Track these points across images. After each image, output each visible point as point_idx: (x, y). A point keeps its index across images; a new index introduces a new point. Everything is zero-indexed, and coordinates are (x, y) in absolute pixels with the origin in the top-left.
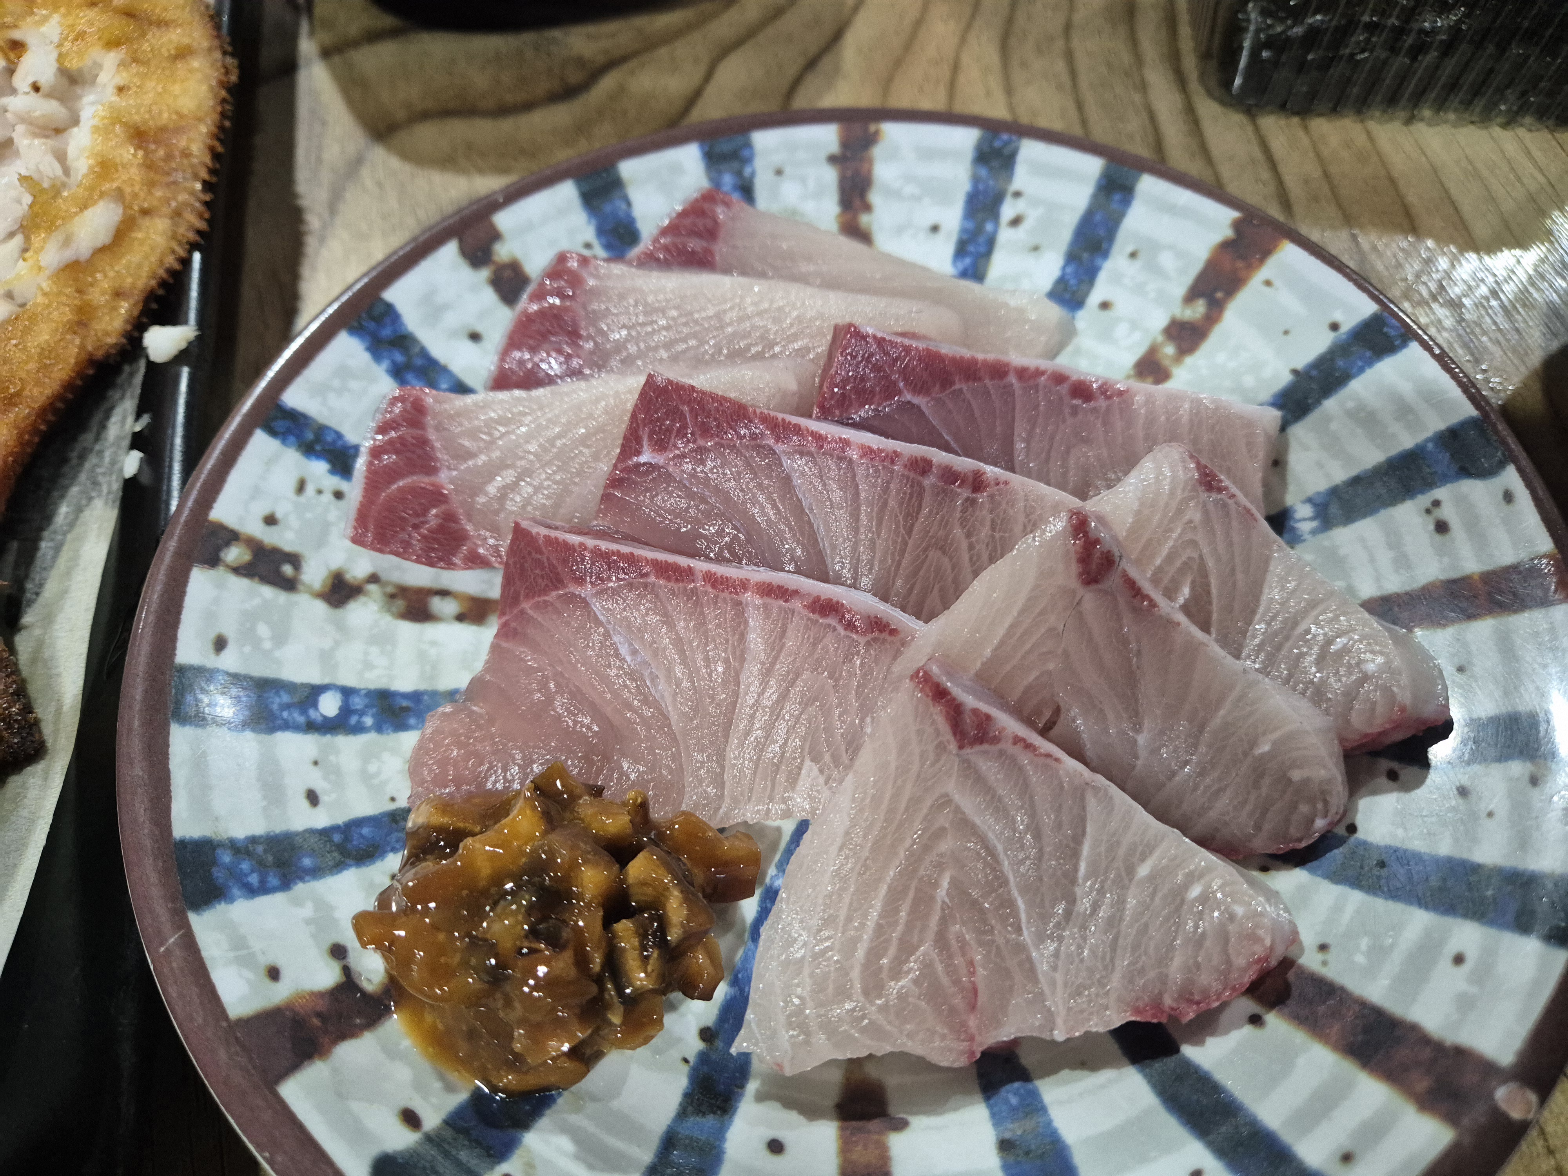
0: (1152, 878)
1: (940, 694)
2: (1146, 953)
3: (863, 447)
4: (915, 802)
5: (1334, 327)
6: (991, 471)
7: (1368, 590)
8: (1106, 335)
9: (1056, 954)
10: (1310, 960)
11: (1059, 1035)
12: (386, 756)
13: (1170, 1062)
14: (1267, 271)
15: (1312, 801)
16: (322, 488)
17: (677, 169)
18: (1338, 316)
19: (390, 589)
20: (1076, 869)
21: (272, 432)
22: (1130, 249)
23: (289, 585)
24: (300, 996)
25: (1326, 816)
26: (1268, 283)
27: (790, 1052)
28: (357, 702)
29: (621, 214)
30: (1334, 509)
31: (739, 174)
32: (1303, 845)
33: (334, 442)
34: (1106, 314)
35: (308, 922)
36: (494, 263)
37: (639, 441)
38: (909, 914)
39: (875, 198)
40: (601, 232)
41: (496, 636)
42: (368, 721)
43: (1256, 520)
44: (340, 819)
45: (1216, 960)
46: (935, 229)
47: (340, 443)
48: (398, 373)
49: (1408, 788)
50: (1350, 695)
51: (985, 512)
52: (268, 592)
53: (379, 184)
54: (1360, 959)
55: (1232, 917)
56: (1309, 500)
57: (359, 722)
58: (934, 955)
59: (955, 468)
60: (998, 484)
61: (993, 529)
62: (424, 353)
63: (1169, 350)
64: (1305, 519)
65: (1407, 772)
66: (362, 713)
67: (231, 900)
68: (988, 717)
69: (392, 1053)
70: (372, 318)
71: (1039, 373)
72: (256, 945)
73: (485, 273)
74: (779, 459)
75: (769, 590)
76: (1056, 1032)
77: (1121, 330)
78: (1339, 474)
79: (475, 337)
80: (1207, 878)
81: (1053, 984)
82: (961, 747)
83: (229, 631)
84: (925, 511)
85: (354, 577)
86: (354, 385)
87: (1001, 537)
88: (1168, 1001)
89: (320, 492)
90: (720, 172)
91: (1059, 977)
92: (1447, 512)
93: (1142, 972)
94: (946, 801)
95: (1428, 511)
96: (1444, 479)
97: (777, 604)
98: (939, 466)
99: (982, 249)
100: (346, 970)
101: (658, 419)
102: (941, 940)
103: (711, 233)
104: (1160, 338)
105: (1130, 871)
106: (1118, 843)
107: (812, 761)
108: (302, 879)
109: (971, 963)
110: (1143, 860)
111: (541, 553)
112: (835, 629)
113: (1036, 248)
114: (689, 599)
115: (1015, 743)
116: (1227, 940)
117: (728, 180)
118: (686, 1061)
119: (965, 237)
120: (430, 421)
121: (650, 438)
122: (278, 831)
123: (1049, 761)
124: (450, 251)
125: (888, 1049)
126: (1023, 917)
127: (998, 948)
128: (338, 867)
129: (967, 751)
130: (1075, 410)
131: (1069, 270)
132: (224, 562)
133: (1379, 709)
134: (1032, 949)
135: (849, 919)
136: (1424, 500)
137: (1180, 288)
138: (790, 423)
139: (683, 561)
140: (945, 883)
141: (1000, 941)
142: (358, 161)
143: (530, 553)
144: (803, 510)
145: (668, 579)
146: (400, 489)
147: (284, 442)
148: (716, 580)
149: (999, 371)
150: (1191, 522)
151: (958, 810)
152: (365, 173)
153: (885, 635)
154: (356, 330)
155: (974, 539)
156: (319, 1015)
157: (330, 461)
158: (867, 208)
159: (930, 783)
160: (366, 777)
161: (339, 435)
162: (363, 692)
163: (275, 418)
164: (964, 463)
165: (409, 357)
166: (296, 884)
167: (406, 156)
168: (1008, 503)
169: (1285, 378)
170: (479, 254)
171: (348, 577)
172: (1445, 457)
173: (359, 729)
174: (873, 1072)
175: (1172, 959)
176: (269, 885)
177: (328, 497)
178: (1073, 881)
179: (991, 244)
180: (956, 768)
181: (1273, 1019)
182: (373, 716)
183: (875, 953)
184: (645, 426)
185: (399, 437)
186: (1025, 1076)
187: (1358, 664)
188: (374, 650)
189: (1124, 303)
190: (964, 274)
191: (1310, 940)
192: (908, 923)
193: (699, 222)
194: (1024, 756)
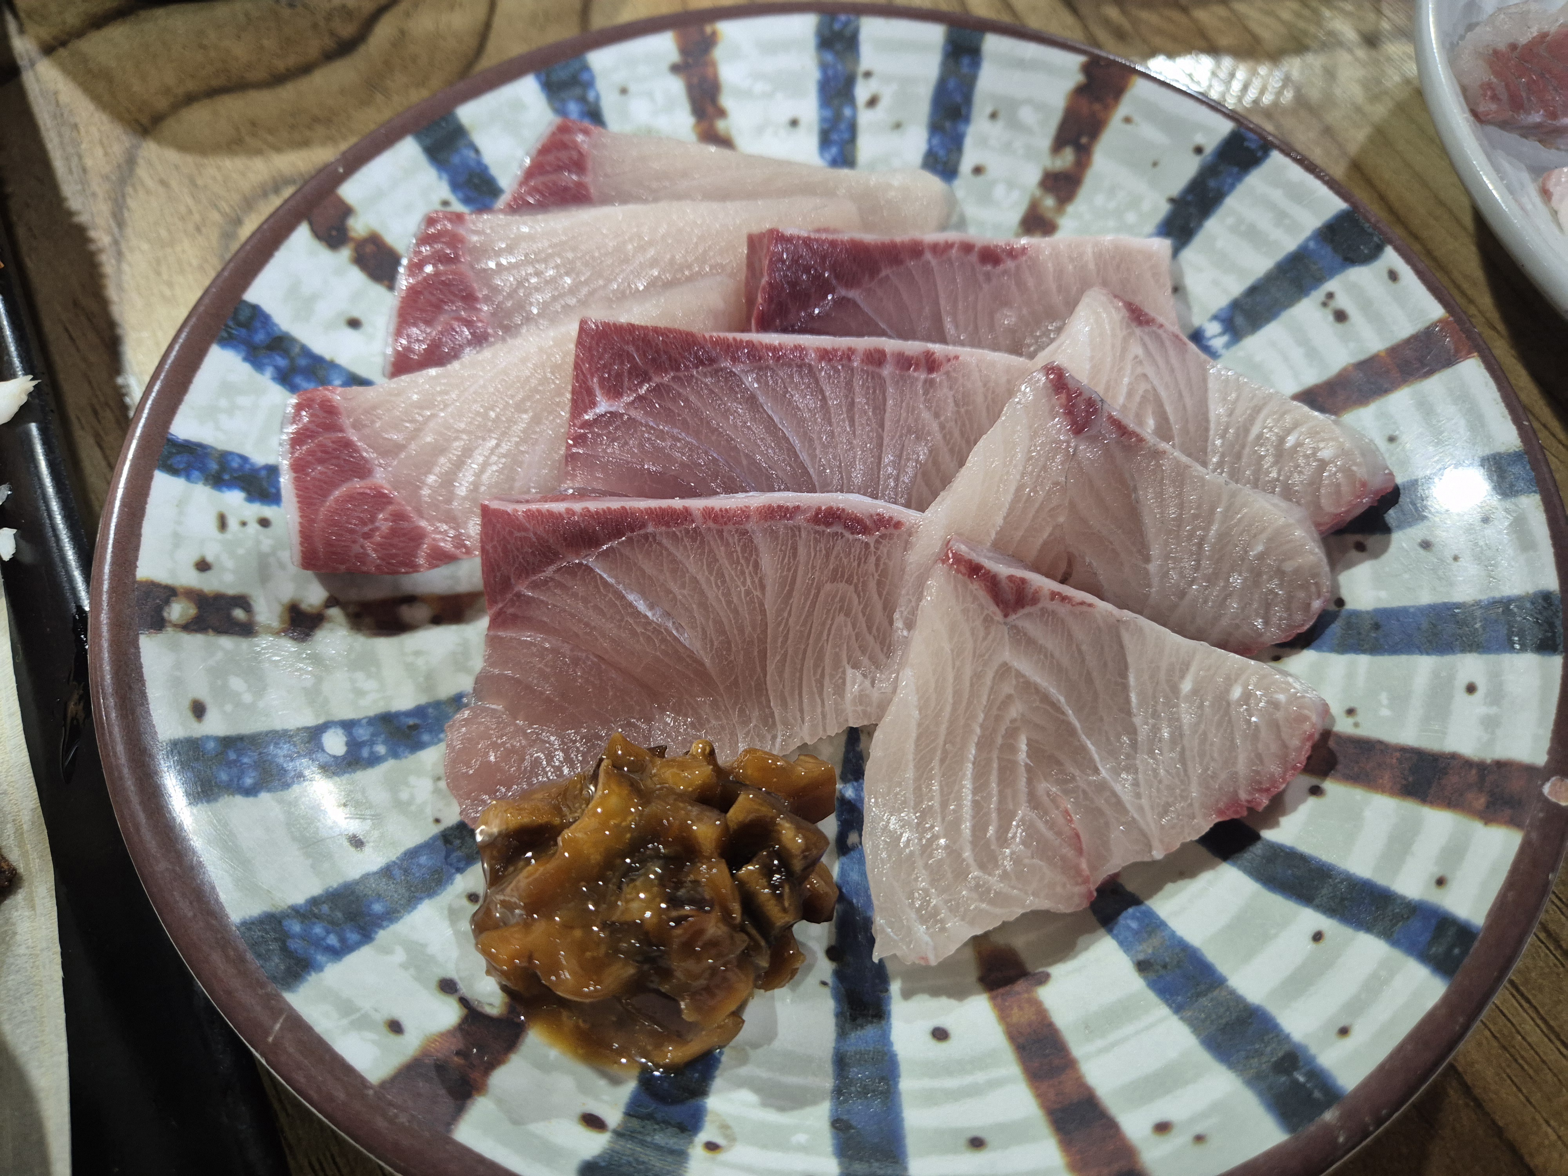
0: (1195, 692)
1: (974, 570)
2: (1213, 759)
3: (818, 350)
4: (977, 676)
5: (1199, 150)
6: (936, 348)
7: (1291, 386)
8: (985, 198)
9: (1136, 784)
10: (1344, 726)
11: (1158, 854)
12: (412, 779)
13: (1257, 849)
14: (1124, 108)
15: (1305, 586)
16: (246, 520)
17: (518, 106)
18: (1199, 139)
19: (351, 609)
20: (1128, 701)
21: (173, 471)
22: (989, 110)
23: (247, 630)
24: (432, 1040)
25: (1319, 596)
26: (1128, 120)
27: (931, 943)
28: (363, 733)
29: (472, 164)
30: (1239, 320)
31: (583, 100)
32: (1306, 627)
33: (241, 467)
34: (980, 179)
35: (405, 966)
36: (352, 239)
37: (590, 392)
38: (998, 785)
39: (727, 101)
40: (455, 186)
41: (489, 628)
42: (381, 749)
43: (1185, 344)
44: (392, 854)
45: (1274, 748)
46: (794, 123)
47: (248, 466)
48: (285, 379)
49: (1376, 555)
50: (1315, 482)
51: (945, 390)
52: (226, 642)
53: (163, 183)
54: (1385, 712)
55: (1276, 705)
56: (1215, 318)
57: (372, 753)
58: (1033, 815)
59: (907, 353)
60: (949, 360)
61: (957, 404)
62: (306, 352)
63: (1049, 202)
64: (1215, 336)
65: (1371, 541)
66: (372, 743)
67: (320, 968)
68: (1023, 581)
69: (544, 1066)
70: (240, 324)
71: (948, 246)
72: (366, 1005)
73: (345, 253)
74: (741, 379)
75: (771, 513)
76: (1154, 853)
77: (999, 191)
78: (1236, 288)
79: (354, 323)
80: (1244, 677)
81: (1141, 809)
82: (1006, 616)
83: (203, 694)
84: (890, 402)
85: (310, 606)
86: (243, 401)
87: (967, 412)
88: (1243, 796)
89: (244, 524)
90: (563, 102)
91: (1144, 801)
92: (1342, 301)
93: (1214, 776)
94: (1005, 670)
95: (1325, 305)
96: (1331, 273)
97: (781, 526)
98: (893, 354)
99: (846, 136)
100: (464, 1002)
101: (604, 366)
102: (1034, 801)
103: (579, 164)
104: (1038, 193)
105: (1175, 689)
106: (1158, 667)
107: (853, 668)
108: (381, 927)
109: (1067, 812)
110: (1182, 677)
111: (526, 530)
112: (842, 536)
113: (898, 126)
114: (694, 540)
115: (1052, 599)
116: (1278, 727)
117: (573, 108)
118: (824, 983)
119: (826, 126)
120: (346, 421)
121: (602, 387)
122: (335, 885)
123: (1084, 608)
124: (302, 235)
125: (1020, 911)
126: (1096, 757)
127: (1084, 792)
128: (412, 901)
129: (1013, 617)
130: (988, 277)
131: (935, 141)
132: (170, 622)
133: (1345, 489)
134: (1113, 784)
135: (944, 804)
136: (1318, 294)
137: (1044, 141)
138: (741, 341)
139: (677, 503)
140: (1024, 747)
141: (1083, 785)
142: (131, 161)
143: (511, 533)
144: (775, 426)
145: (667, 524)
146: (337, 500)
147: (188, 478)
148: (716, 516)
149: (916, 250)
150: (1136, 357)
151: (1019, 674)
152: (142, 171)
153: (891, 530)
154: (227, 341)
155: (942, 418)
156: (458, 1053)
157: (243, 489)
158: (722, 113)
159: (986, 657)
160: (401, 806)
161: (244, 459)
162: (364, 721)
163: (170, 455)
164: (913, 347)
165: (292, 360)
166: (376, 933)
167: (183, 147)
168: (963, 376)
169: (1164, 208)
170: (334, 233)
171: (304, 606)
172: (1327, 251)
173: (374, 761)
174: (1000, 940)
175: (1236, 758)
176: (350, 942)
177: (253, 528)
178: (1129, 713)
179: (853, 128)
180: (1007, 636)
181: (1329, 786)
182: (384, 743)
183: (979, 828)
184: (592, 376)
185: (318, 445)
186: (1136, 901)
187: (1314, 454)
188: (360, 676)
189: (995, 164)
190: (835, 163)
191: (1337, 709)
192: (1001, 793)
193: (564, 155)
194: (1062, 610)
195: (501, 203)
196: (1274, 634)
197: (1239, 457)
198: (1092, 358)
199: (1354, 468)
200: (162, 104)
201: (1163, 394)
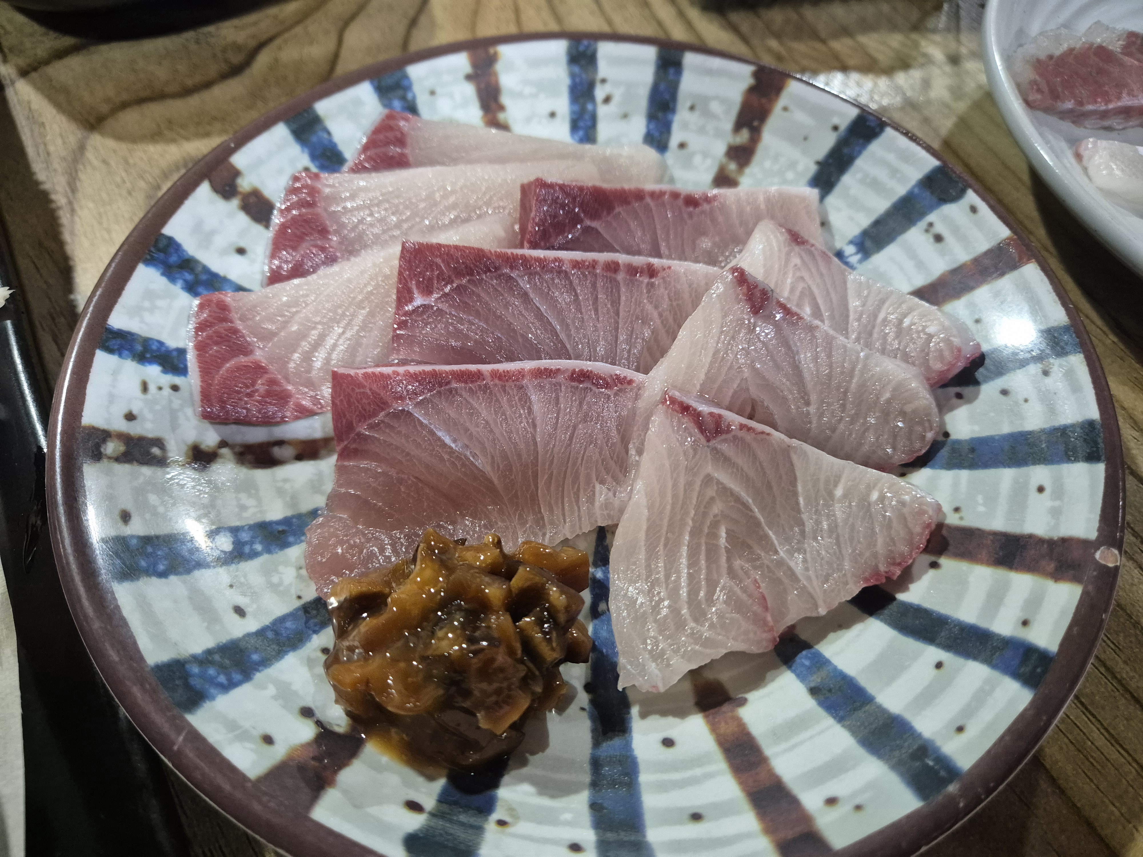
0: (845, 496)
1: (685, 409)
2: (859, 542)
3: (572, 261)
4: (689, 485)
5: (835, 128)
7: (906, 288)
8: (688, 164)
9: (805, 561)
10: (952, 519)
11: (822, 611)
12: (281, 568)
13: (893, 607)
14: (783, 101)
15: (921, 423)
16: (162, 385)
17: (358, 102)
18: (836, 121)
19: (238, 449)
20: (798, 503)
21: (110, 350)
22: (688, 104)
23: (162, 462)
24: (295, 749)
25: (931, 429)
26: (785, 109)
27: (660, 675)
28: (245, 536)
29: (326, 142)
30: (868, 244)
31: (404, 98)
32: (923, 451)
33: (159, 349)
34: (684, 152)
35: (275, 698)
36: (240, 193)
37: (410, 291)
38: (706, 561)
39: (505, 100)
40: (313, 157)
41: (337, 461)
42: (258, 547)
43: (830, 258)
44: (267, 621)
45: (902, 533)
46: (553, 115)
47: (163, 349)
48: (191, 288)
49: (970, 401)
50: (925, 351)
51: (662, 290)
52: (147, 471)
53: (105, 162)
54: (981, 509)
55: (903, 504)
56: (851, 242)
57: (252, 550)
58: (730, 583)
59: (634, 264)
60: (664, 269)
61: (670, 300)
62: (206, 270)
63: (733, 166)
64: (851, 255)
65: (966, 391)
66: (251, 543)
67: (213, 698)
68: (720, 416)
69: (378, 768)
70: (159, 250)
71: (662, 194)
72: (246, 724)
73: (235, 202)
74: (517, 282)
75: (539, 373)
76: (820, 610)
77: (697, 159)
78: (865, 221)
79: (241, 251)
80: (880, 485)
81: (809, 579)
82: (708, 441)
83: (129, 506)
84: (623, 298)
85: (208, 446)
86: (160, 303)
87: (678, 305)
88: (882, 568)
89: (160, 388)
90: (390, 100)
91: (811, 573)
92: (939, 228)
93: (861, 554)
94: (708, 480)
95: (927, 231)
96: (931, 209)
97: (546, 382)
98: (624, 264)
99: (589, 123)
100: (319, 723)
101: (420, 273)
102: (731, 573)
103: (401, 141)
104: (724, 160)
105: (831, 494)
106: (818, 479)
107: (600, 484)
108: (258, 670)
109: (756, 581)
110: (836, 486)
111: (364, 387)
112: (591, 390)
113: (625, 116)
114: (485, 393)
115: (741, 429)
116: (905, 519)
117: (397, 104)
118: (583, 709)
119: (575, 117)
120: (235, 316)
121: (418, 287)
122: (224, 641)
123: (764, 436)
124: (204, 189)
125: (724, 651)
126: (776, 542)
127: (768, 567)
128: (280, 654)
129: (713, 443)
130: (691, 215)
131: (652, 126)
132: (106, 455)
133: (947, 353)
134: (788, 561)
135: (667, 577)
136: (922, 224)
137: (728, 125)
138: (517, 255)
139: (473, 367)
140: (723, 534)
141: (766, 562)
142: (82, 148)
143: (353, 390)
144: (542, 314)
145: (466, 382)
146: (227, 371)
147: (120, 355)
148: (500, 375)
149: (639, 195)
150: (796, 265)
151: (718, 482)
152: (90, 155)
153: (626, 386)
154: (150, 261)
155: (660, 310)
156: (314, 758)
157: (160, 364)
158: (502, 108)
159: (695, 470)
160: (274, 587)
161: (161, 343)
162: (246, 528)
163: (108, 339)
164: (639, 260)
165: (196, 275)
166: (254, 674)
167: (119, 137)
168: (675, 281)
169: (813, 169)
170: (227, 188)
171: (203, 447)
172: (927, 194)
173: (254, 555)
174: (710, 675)
175: (876, 541)
176: (235, 681)
177: (167, 391)
178: (799, 511)
179: (594, 118)
180: (709, 456)
181: (944, 561)
182: (261, 543)
183: (693, 592)
184: (411, 280)
185: (214, 332)
186: (807, 646)
187: (923, 330)
188: (243, 496)
189: (695, 142)
190: (582, 141)
191: (947, 508)
192: (708, 568)
193: (390, 135)
194: (749, 437)
195: (346, 168)
196: (901, 457)
197: (870, 334)
198: (764, 266)
199: (952, 338)
200: (105, 108)
201: (816, 291)
